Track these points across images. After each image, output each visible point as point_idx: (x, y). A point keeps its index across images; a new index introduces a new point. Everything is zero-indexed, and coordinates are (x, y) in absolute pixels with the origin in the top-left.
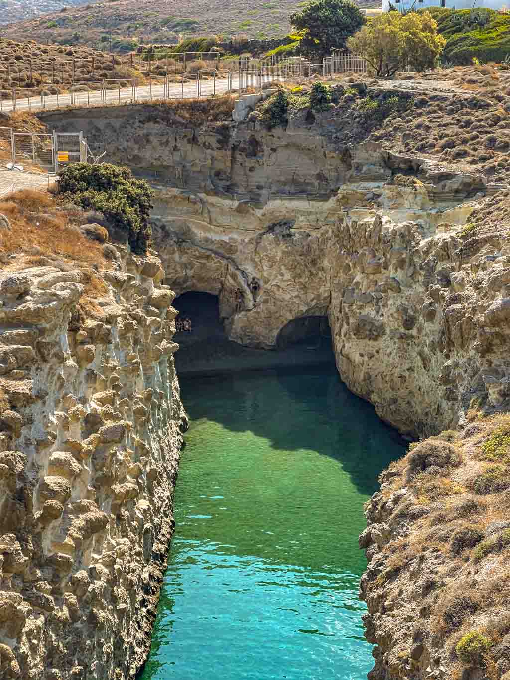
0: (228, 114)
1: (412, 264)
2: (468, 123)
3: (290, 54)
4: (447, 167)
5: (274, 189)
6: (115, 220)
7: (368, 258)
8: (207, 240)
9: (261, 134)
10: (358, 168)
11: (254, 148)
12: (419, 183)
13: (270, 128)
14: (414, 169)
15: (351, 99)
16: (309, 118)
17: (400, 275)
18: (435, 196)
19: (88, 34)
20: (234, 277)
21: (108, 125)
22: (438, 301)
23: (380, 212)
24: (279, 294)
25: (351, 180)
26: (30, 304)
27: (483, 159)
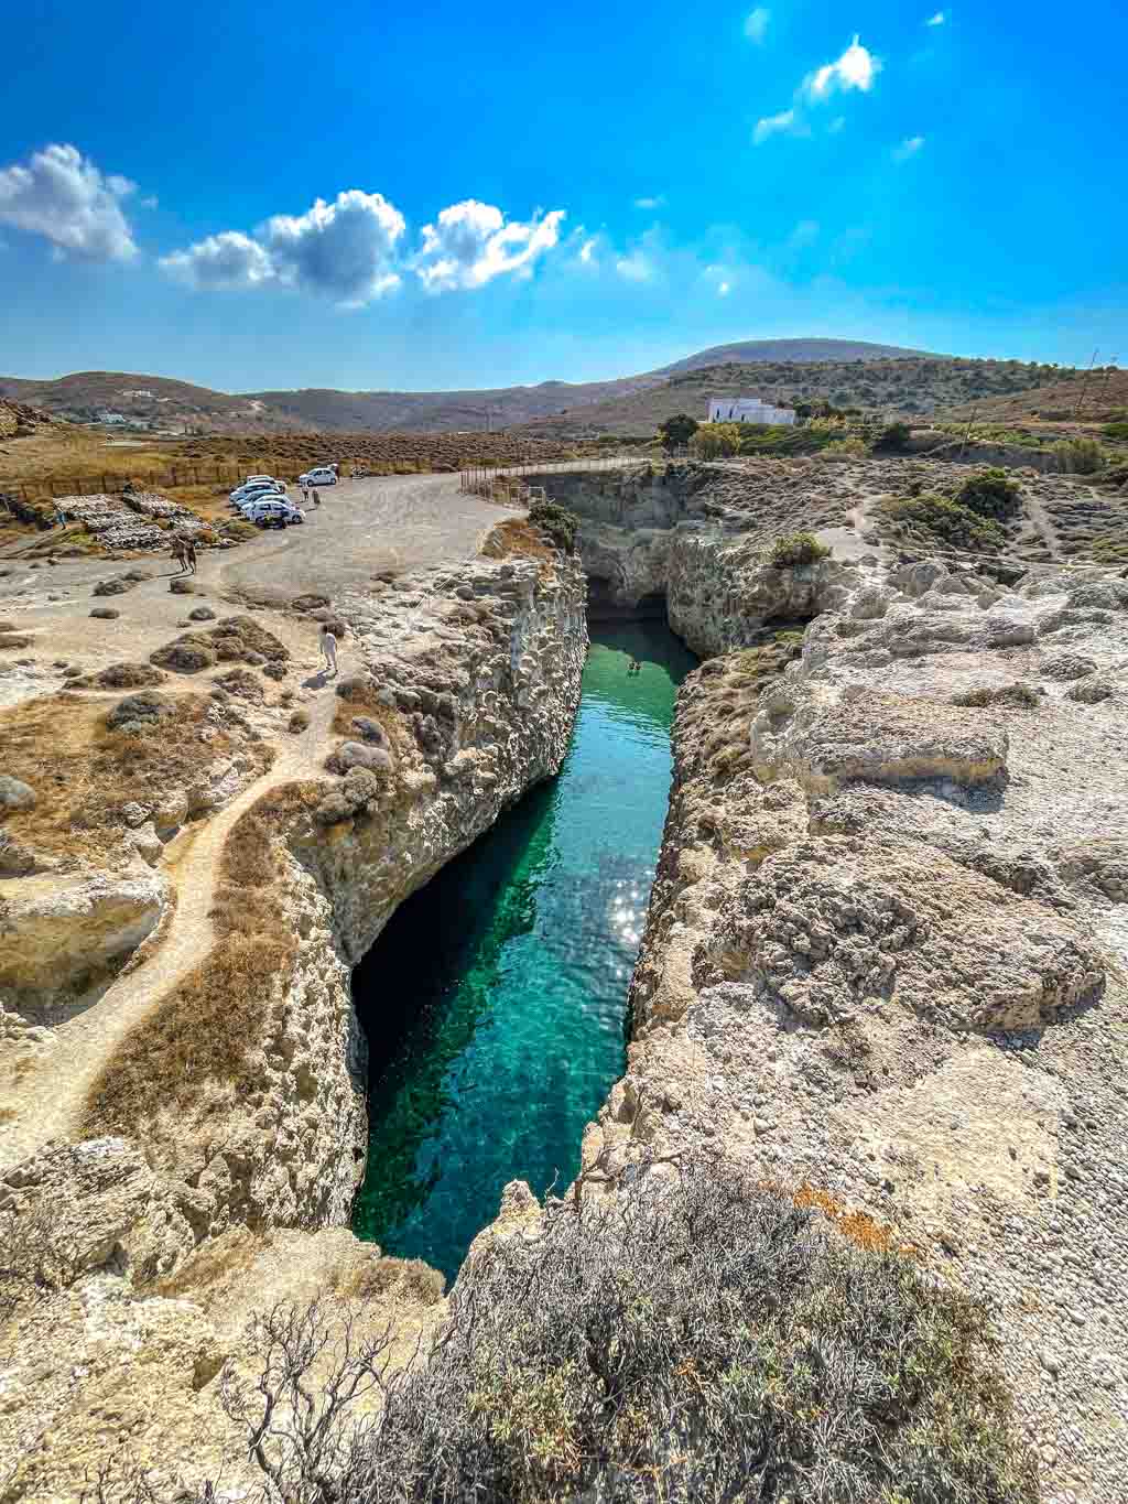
0: (620, 479)
1: (712, 566)
2: (750, 488)
3: (657, 445)
4: (736, 513)
5: (642, 522)
6: (557, 536)
7: (689, 562)
8: (605, 549)
9: (638, 491)
10: (688, 512)
11: (633, 499)
12: (720, 522)
13: (642, 487)
14: (719, 513)
15: (688, 472)
16: (663, 482)
17: (705, 572)
18: (728, 529)
19: (548, 432)
20: (618, 570)
22: (724, 587)
23: (698, 537)
24: (640, 580)
25: (684, 518)
26: (514, 579)
27: (756, 510)
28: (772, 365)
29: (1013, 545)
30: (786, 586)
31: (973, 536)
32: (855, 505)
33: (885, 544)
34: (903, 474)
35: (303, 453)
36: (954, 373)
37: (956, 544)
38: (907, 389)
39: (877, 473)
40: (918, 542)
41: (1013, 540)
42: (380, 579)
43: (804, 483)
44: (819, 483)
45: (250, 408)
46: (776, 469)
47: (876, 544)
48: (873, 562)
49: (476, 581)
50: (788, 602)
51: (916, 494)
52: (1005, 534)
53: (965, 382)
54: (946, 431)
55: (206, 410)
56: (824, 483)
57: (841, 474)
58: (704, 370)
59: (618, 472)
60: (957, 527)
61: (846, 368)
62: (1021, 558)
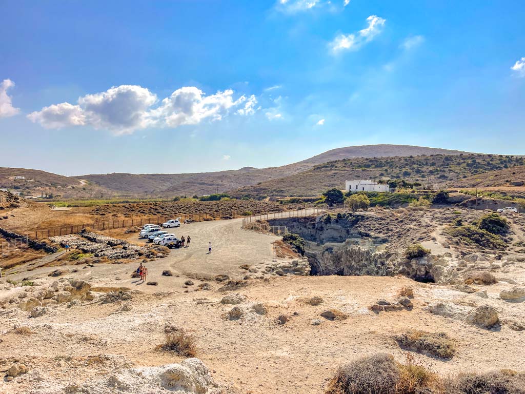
0: (314, 220)
1: (370, 260)
2: (381, 224)
3: (322, 202)
4: (377, 235)
5: (327, 240)
6: (298, 247)
7: (357, 258)
8: (308, 253)
9: (324, 225)
10: (352, 234)
11: (322, 229)
12: (370, 239)
13: (326, 224)
14: (368, 235)
15: (348, 217)
16: (337, 221)
17: (366, 263)
18: (374, 243)
19: (252, 194)
20: (316, 263)
21: (284, 223)
22: (379, 269)
23: (359, 246)
24: (329, 268)
25: (350, 238)
26: (299, 266)
27: (386, 233)
28: (367, 159)
29: (511, 246)
30: (415, 266)
31: (492, 243)
32: (434, 230)
33: (453, 247)
34: (451, 216)
35: (153, 211)
36: (462, 161)
37: (485, 247)
38: (439, 169)
39: (438, 215)
40: (467, 246)
41: (511, 244)
42: (243, 268)
43: (406, 221)
44: (413, 220)
45: (79, 183)
46: (391, 215)
47: (449, 247)
48: (450, 255)
49: (283, 268)
50: (416, 273)
51: (460, 225)
52: (506, 241)
53: (468, 165)
54: (466, 193)
55: (54, 185)
56: (415, 220)
57: (422, 216)
58: (331, 162)
59: (313, 217)
60: (483, 239)
61: (406, 160)
62: (516, 252)
